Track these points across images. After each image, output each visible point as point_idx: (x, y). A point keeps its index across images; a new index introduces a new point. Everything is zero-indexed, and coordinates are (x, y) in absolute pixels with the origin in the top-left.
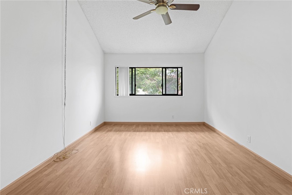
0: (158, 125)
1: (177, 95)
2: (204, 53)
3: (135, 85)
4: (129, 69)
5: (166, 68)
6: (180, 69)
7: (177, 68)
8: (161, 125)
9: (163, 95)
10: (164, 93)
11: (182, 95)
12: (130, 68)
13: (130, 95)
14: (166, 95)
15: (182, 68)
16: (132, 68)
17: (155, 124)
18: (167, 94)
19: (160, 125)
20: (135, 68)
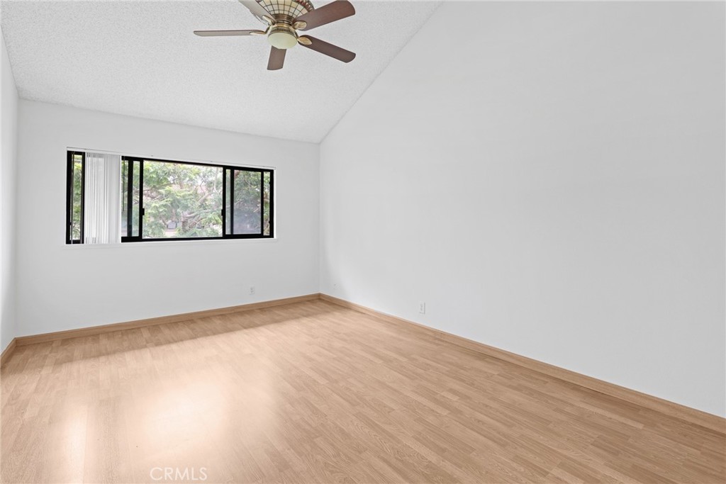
0: (215, 316)
1: (261, 236)
2: (319, 144)
3: (142, 212)
4: (121, 161)
5: (233, 168)
6: (267, 175)
7: (262, 171)
8: (221, 315)
9: (225, 237)
10: (228, 232)
11: (271, 235)
12: (124, 158)
13: (124, 240)
14: (232, 236)
15: (272, 172)
16: (131, 160)
17: (205, 317)
18: (235, 233)
19: (219, 315)
20: (141, 160)
